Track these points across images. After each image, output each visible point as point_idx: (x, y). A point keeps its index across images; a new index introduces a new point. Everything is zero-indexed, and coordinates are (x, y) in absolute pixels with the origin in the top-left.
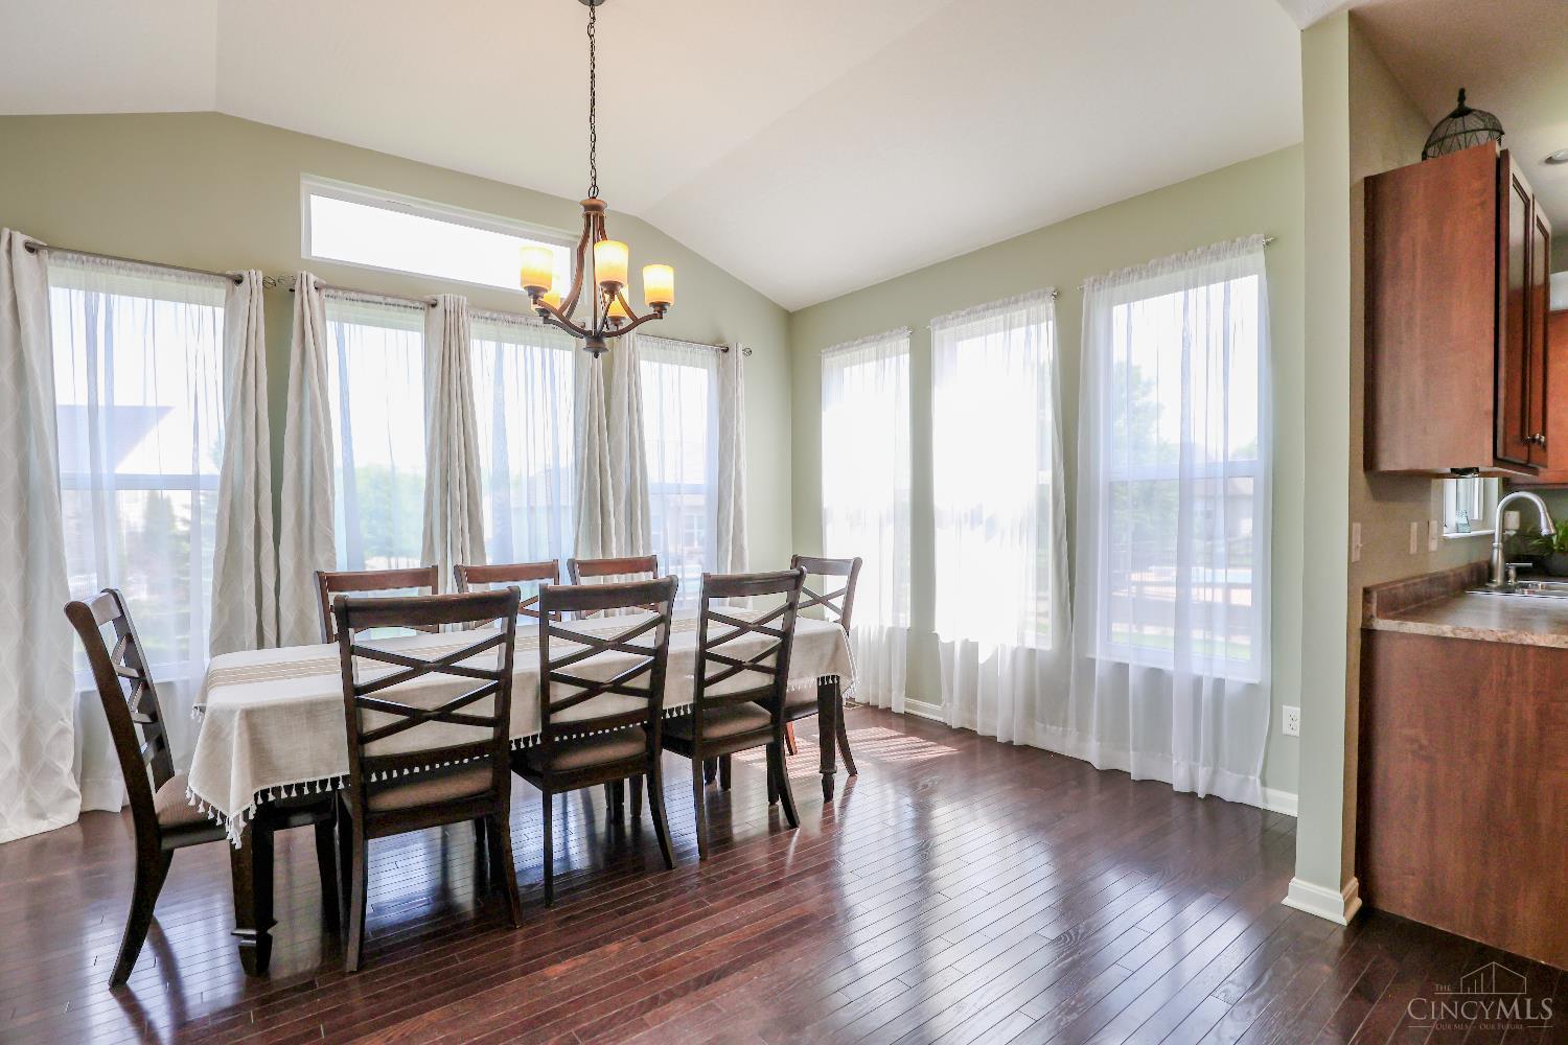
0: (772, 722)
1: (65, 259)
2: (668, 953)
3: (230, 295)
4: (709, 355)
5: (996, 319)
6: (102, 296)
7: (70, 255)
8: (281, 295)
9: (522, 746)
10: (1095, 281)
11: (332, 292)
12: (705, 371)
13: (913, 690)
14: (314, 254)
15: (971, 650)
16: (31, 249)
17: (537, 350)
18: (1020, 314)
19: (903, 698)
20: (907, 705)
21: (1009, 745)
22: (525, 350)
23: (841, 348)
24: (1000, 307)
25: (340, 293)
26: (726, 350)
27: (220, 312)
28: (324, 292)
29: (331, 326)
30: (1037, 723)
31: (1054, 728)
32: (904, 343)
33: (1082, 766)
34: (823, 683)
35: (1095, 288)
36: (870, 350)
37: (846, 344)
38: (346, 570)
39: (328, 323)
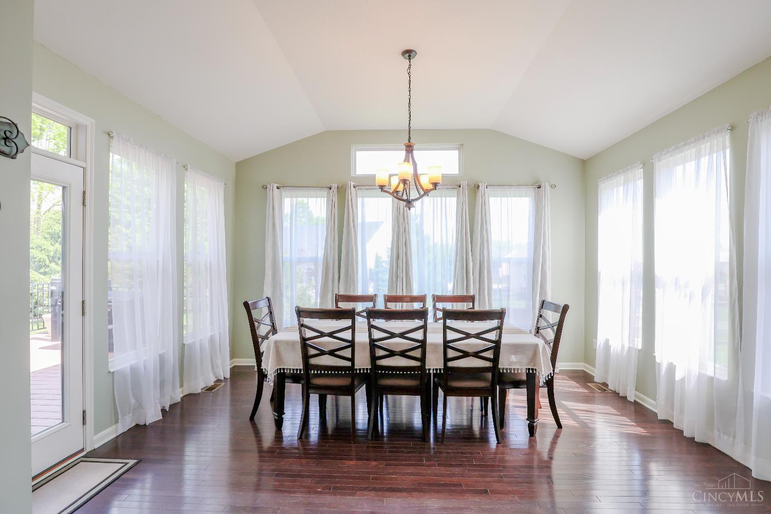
0: (491, 386)
1: (286, 189)
2: (389, 474)
3: (328, 193)
4: (531, 191)
5: (690, 152)
6: (295, 199)
7: (287, 188)
8: (342, 191)
9: (365, 371)
10: (758, 114)
11: (360, 187)
12: (527, 199)
13: (640, 387)
14: (358, 173)
15: (671, 369)
16: (278, 188)
17: (439, 199)
18: (705, 146)
19: (634, 392)
20: (636, 396)
21: (692, 439)
22: (434, 200)
23: (607, 178)
24: (693, 142)
25: (363, 187)
26: (539, 187)
27: (325, 199)
28: (357, 188)
29: (359, 200)
30: (715, 431)
31: (726, 437)
32: (639, 172)
33: (746, 470)
34: (529, 371)
35: (759, 120)
36: (621, 178)
37: (609, 176)
38: (361, 294)
39: (358, 199)
